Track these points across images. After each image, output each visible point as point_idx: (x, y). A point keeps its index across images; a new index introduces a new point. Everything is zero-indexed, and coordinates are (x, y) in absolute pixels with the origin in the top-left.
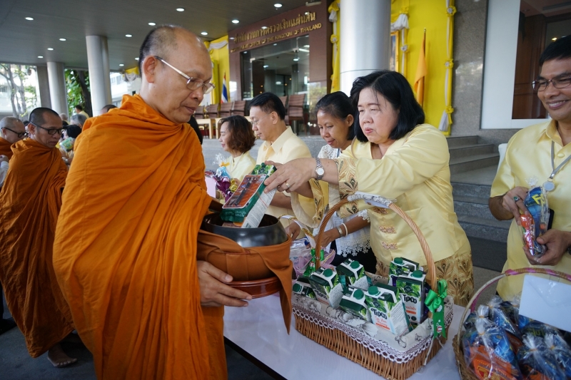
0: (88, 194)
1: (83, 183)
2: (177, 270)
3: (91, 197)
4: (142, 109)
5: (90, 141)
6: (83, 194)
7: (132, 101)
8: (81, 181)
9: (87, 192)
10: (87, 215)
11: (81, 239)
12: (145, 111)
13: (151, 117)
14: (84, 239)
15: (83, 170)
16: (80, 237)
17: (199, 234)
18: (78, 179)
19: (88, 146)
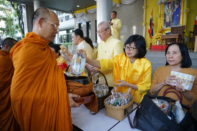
0: (27, 68)
1: (25, 64)
2: (61, 95)
3: (28, 69)
4: (38, 37)
5: (26, 49)
6: (25, 68)
7: (34, 35)
8: (24, 63)
9: (27, 67)
10: (27, 76)
11: (24, 86)
12: (39, 38)
13: (42, 40)
14: (25, 86)
15: (25, 59)
16: (24, 85)
17: (66, 81)
18: (23, 63)
19: (25, 50)
